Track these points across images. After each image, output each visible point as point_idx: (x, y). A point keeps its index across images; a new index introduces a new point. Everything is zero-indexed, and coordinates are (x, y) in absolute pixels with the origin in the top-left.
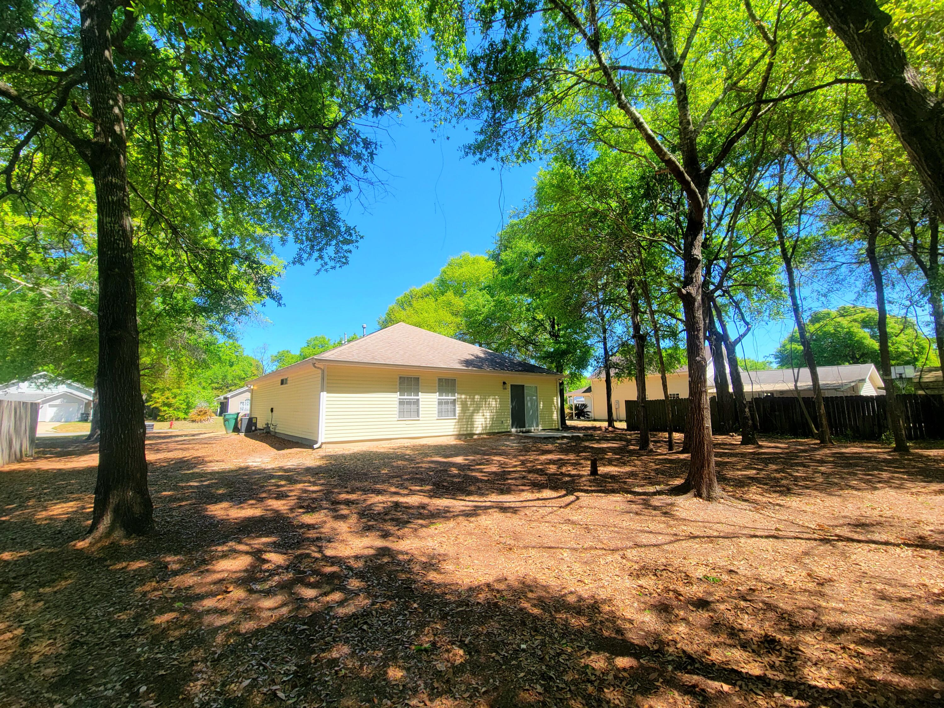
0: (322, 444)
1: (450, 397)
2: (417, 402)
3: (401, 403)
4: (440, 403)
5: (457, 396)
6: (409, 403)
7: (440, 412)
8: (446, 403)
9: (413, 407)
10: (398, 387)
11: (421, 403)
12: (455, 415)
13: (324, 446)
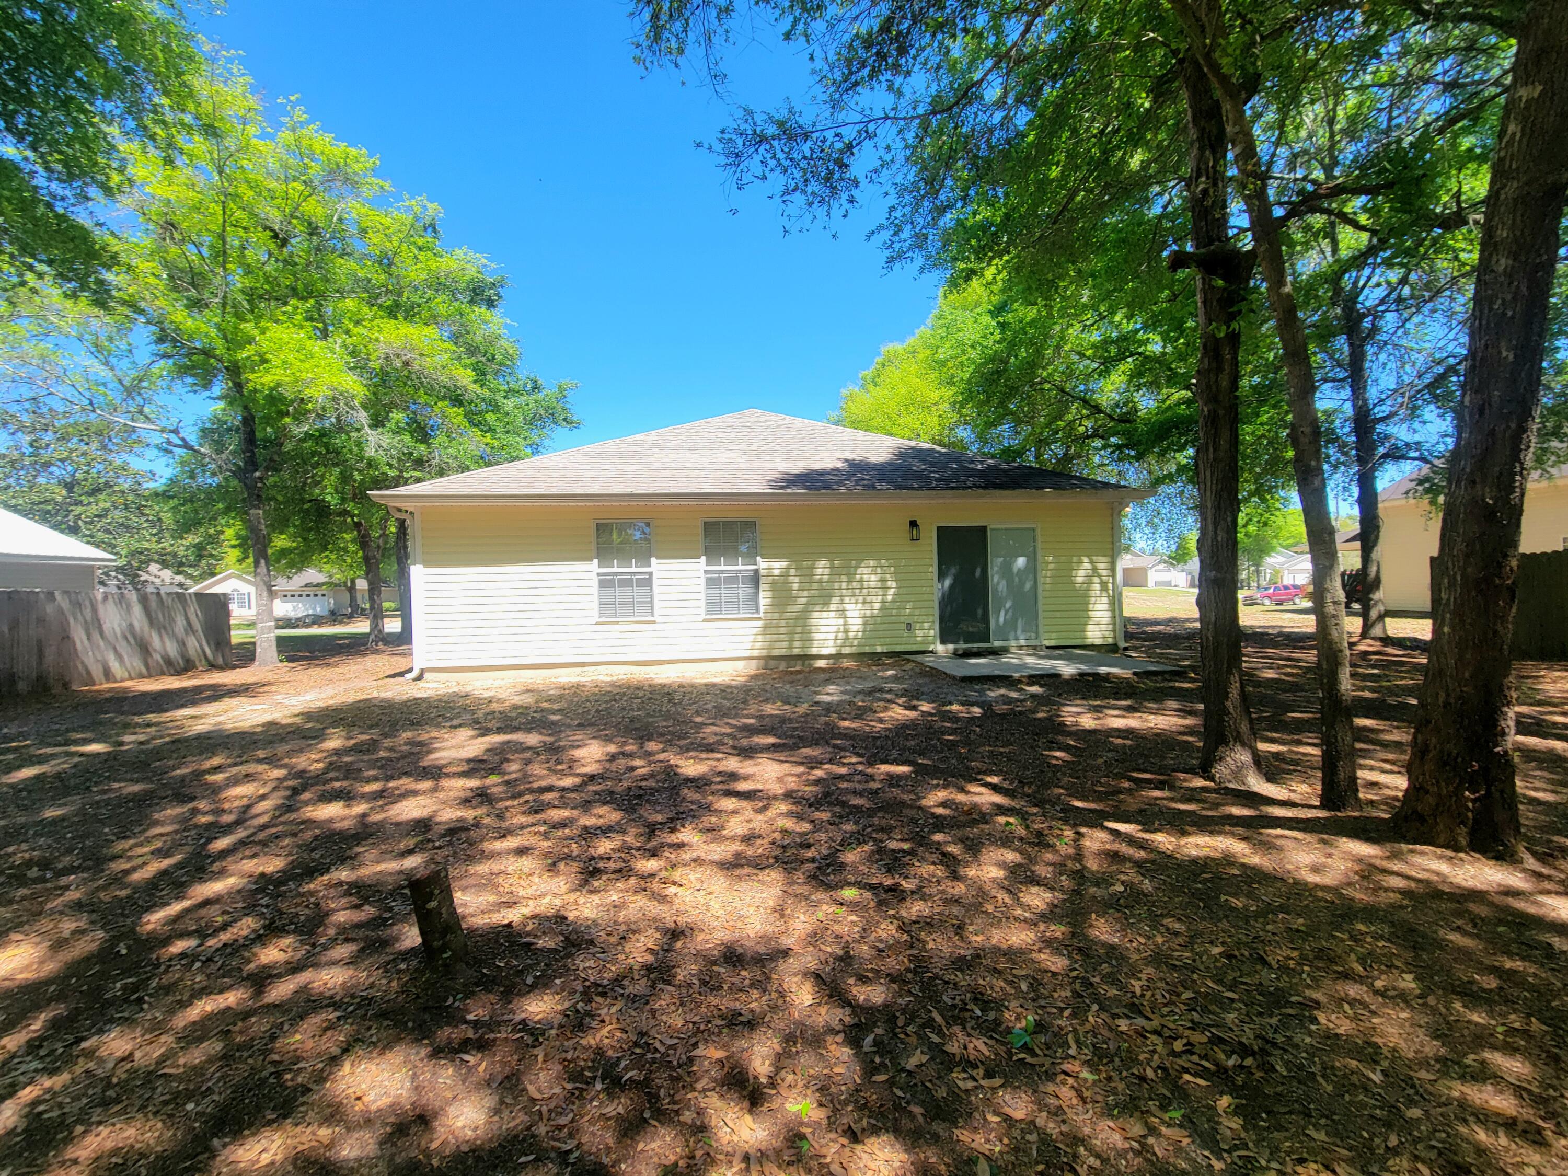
0: (422, 672)
1: (742, 567)
2: (647, 582)
3: (605, 583)
4: (712, 581)
5: (762, 564)
6: (626, 583)
7: (714, 605)
8: (732, 580)
9: (638, 593)
10: (594, 546)
11: (656, 582)
12: (757, 611)
13: (427, 676)
